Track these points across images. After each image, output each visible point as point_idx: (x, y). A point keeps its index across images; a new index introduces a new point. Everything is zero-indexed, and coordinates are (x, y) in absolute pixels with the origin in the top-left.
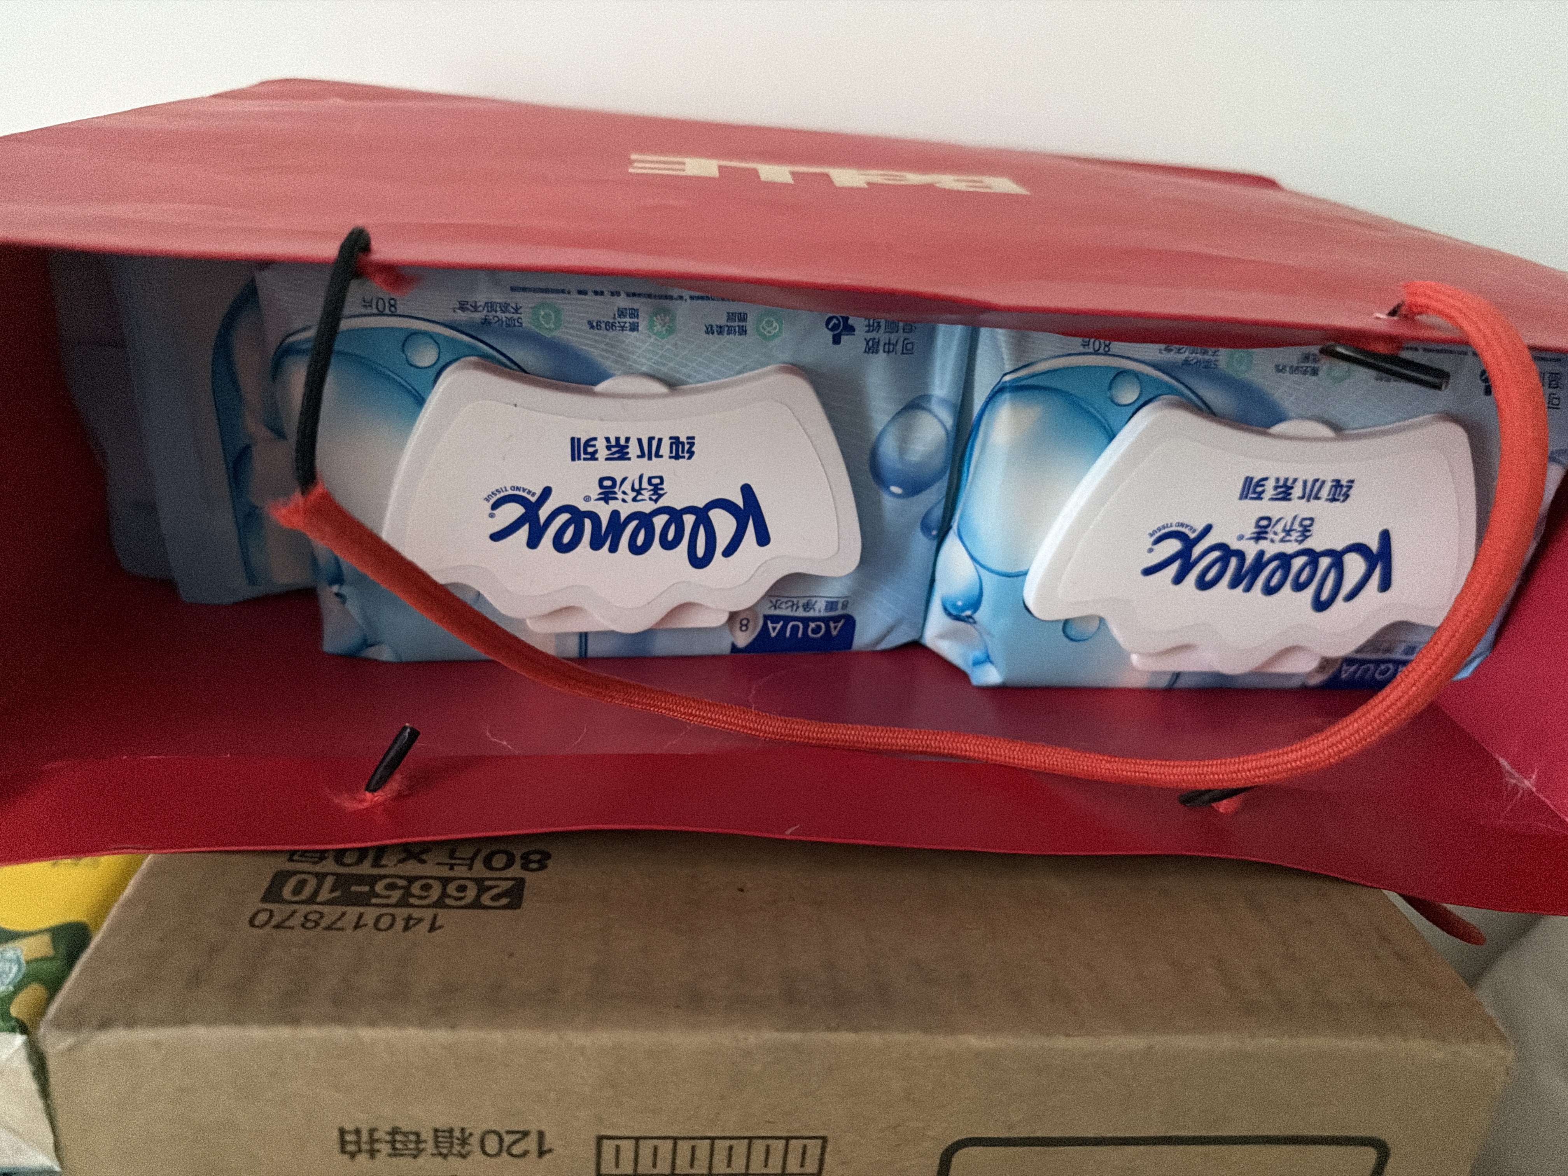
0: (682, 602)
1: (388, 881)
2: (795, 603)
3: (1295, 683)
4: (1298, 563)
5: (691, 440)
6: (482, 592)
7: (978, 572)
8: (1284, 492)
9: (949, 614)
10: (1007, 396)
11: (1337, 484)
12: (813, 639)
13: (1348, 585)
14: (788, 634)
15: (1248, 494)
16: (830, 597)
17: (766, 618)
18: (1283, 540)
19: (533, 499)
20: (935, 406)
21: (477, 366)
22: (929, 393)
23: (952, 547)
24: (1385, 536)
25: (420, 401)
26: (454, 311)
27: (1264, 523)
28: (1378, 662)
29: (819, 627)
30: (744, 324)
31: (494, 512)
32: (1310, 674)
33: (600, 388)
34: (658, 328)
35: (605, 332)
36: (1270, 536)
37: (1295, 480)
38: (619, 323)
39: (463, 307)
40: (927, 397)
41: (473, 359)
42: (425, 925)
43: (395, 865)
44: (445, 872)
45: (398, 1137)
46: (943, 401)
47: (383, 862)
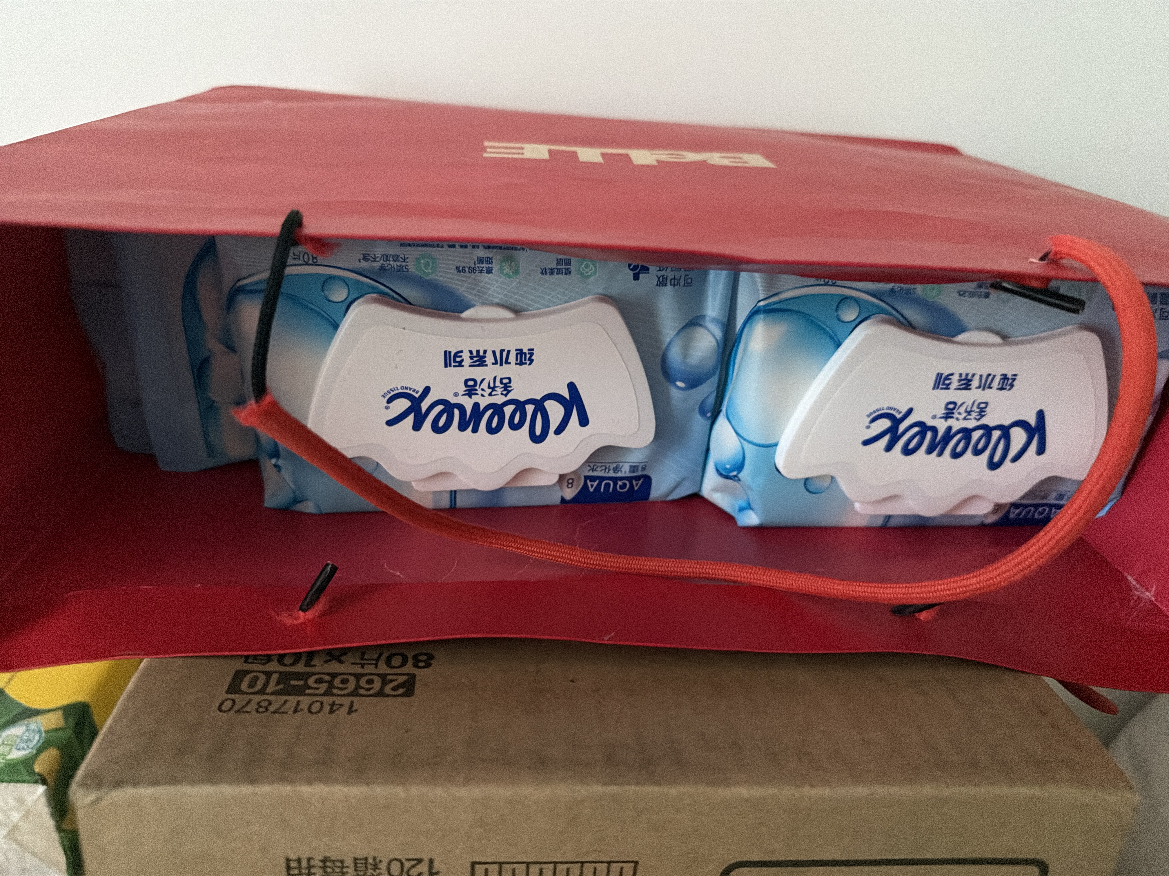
0: (525, 467)
1: (317, 676)
2: (608, 467)
3: (976, 522)
4: (976, 435)
5: (531, 351)
6: (379, 462)
7: (741, 443)
8: (966, 384)
9: (721, 475)
10: (762, 316)
11: (1005, 377)
12: (622, 493)
13: (1013, 451)
14: (602, 490)
15: (939, 385)
16: (634, 463)
17: (586, 478)
18: (965, 419)
19: (417, 396)
20: (709, 324)
21: (376, 301)
22: (704, 314)
23: (722, 424)
24: (1041, 415)
25: (336, 327)
26: (360, 262)
27: (951, 406)
28: (1037, 506)
29: (625, 485)
30: (569, 267)
31: (389, 405)
32: (986, 516)
33: (465, 315)
34: (507, 270)
35: (469, 275)
36: (956, 415)
37: (973, 375)
38: (478, 267)
39: (365, 258)
40: (703, 317)
41: (375, 295)
42: (346, 709)
43: (322, 665)
44: (358, 670)
45: (328, 864)
46: (714, 320)
47: (313, 663)
